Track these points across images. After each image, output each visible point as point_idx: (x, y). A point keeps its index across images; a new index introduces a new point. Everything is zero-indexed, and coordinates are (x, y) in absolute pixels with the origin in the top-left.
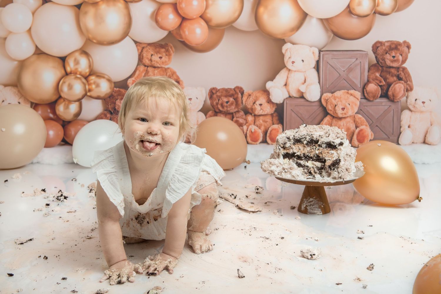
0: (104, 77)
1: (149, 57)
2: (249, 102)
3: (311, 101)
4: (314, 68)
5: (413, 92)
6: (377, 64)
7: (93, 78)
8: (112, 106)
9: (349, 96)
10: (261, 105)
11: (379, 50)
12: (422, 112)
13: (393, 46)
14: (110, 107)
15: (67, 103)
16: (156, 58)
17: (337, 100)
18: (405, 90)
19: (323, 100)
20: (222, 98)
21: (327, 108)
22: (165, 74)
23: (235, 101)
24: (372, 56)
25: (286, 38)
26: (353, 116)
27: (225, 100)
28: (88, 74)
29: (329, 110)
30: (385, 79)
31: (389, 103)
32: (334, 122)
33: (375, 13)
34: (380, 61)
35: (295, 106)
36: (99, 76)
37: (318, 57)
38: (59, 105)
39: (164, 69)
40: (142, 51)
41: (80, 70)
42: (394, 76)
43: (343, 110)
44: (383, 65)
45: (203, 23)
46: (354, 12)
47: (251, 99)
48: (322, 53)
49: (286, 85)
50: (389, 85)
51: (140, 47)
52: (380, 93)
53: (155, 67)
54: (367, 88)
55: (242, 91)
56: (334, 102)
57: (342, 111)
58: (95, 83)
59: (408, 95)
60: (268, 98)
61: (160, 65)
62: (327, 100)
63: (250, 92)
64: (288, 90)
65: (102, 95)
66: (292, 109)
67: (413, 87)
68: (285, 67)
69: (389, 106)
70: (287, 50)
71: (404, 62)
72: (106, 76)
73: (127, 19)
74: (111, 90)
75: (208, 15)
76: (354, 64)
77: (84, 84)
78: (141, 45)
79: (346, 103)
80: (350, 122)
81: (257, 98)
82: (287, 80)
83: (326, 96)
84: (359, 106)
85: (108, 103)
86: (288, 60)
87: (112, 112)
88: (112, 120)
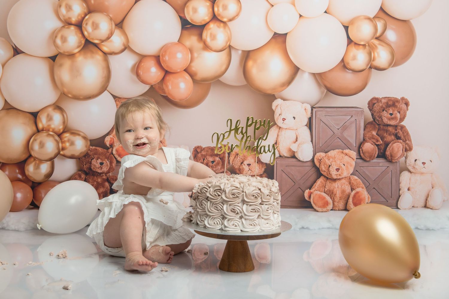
0: (79, 135)
2: (236, 162)
3: (303, 161)
4: (306, 125)
5: (412, 152)
6: (374, 122)
7: (67, 135)
8: (87, 166)
9: (343, 155)
10: (249, 165)
11: (375, 107)
12: (422, 174)
13: (390, 103)
14: (85, 167)
15: (37, 162)
17: (331, 160)
18: (404, 150)
19: (315, 160)
20: (208, 157)
21: (320, 169)
23: (221, 161)
24: (368, 113)
25: (276, 95)
26: (349, 178)
27: (211, 159)
28: (61, 131)
29: (322, 171)
30: (382, 138)
31: (387, 164)
32: (328, 184)
33: (371, 68)
34: (376, 118)
35: (286, 166)
36: (74, 133)
37: (311, 114)
38: (28, 165)
41: (53, 126)
42: (392, 135)
43: (338, 171)
44: (380, 123)
45: (188, 77)
46: (348, 67)
47: (239, 159)
48: (314, 110)
49: (276, 144)
50: (387, 144)
51: (119, 102)
52: (377, 153)
54: (363, 148)
56: (328, 162)
58: (69, 141)
59: (407, 155)
62: (321, 160)
63: (238, 151)
64: (278, 149)
65: (77, 154)
66: (282, 169)
67: (412, 147)
68: (275, 124)
69: (387, 167)
70: (277, 106)
71: (402, 119)
72: (81, 133)
73: (105, 72)
74: (87, 148)
75: (193, 69)
76: (349, 121)
77: (58, 142)
78: (120, 99)
79: (341, 163)
80: (345, 184)
81: (245, 158)
82: (277, 138)
83: (319, 156)
84: (354, 167)
85: (83, 162)
86: (278, 117)
87: (87, 172)
88: (87, 181)
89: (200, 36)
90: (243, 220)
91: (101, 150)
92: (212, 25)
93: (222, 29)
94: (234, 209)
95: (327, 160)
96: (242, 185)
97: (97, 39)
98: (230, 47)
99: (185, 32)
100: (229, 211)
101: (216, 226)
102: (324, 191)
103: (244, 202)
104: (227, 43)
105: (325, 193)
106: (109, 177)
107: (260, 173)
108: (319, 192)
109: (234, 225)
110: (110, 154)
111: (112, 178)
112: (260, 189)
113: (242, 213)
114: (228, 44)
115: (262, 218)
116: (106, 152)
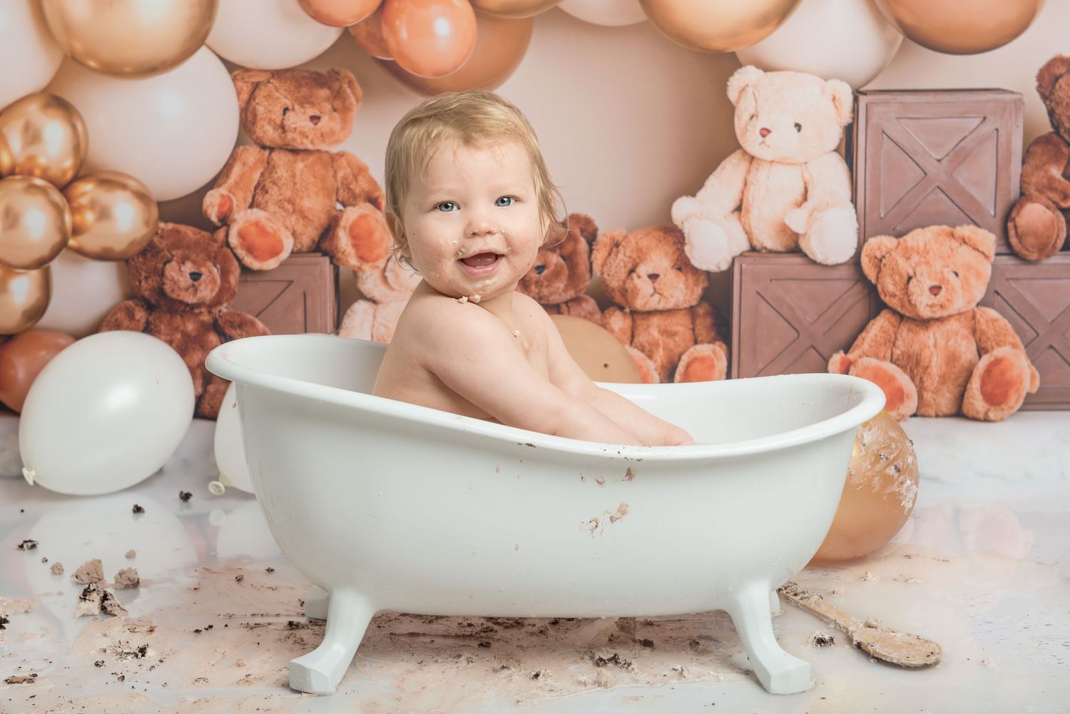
0: (124, 187)
1: (277, 116)
2: (613, 269)
3: (824, 263)
4: (837, 150)
6: (1055, 137)
7: (86, 189)
8: (153, 282)
9: (955, 244)
10: (653, 277)
11: (1060, 87)
14: (146, 287)
15: (1, 272)
16: (299, 120)
17: (915, 258)
19: (865, 261)
21: (879, 287)
22: (332, 173)
23: (567, 264)
24: (1038, 109)
25: (741, 51)
26: (970, 314)
28: (70, 175)
32: (904, 334)
34: (1063, 124)
35: (771, 280)
36: (110, 181)
37: (851, 115)
39: (325, 157)
40: (252, 97)
41: (42, 161)
43: (936, 295)
45: (459, 0)
47: (622, 260)
48: (863, 100)
49: (739, 209)
51: (245, 82)
52: (1064, 235)
53: (295, 151)
54: (1017, 219)
55: (590, 229)
56: (905, 267)
57: (933, 297)
58: (92, 205)
60: (679, 253)
61: (312, 143)
62: (881, 260)
63: (618, 233)
64: (747, 227)
65: (119, 246)
66: (758, 290)
68: (739, 147)
70: (743, 90)
72: (131, 183)
74: (149, 229)
76: (974, 135)
77: (59, 211)
78: (247, 74)
79: (946, 270)
80: (957, 334)
81: (640, 254)
82: (743, 192)
83: (876, 247)
84: (988, 280)
85: (137, 271)
86: (747, 124)
87: (153, 301)
88: (151, 329)
91: (194, 234)
95: (901, 262)
102: (892, 356)
105: (895, 363)
106: (220, 317)
107: (690, 301)
108: (873, 362)
110: (222, 247)
111: (230, 322)
116: (207, 241)
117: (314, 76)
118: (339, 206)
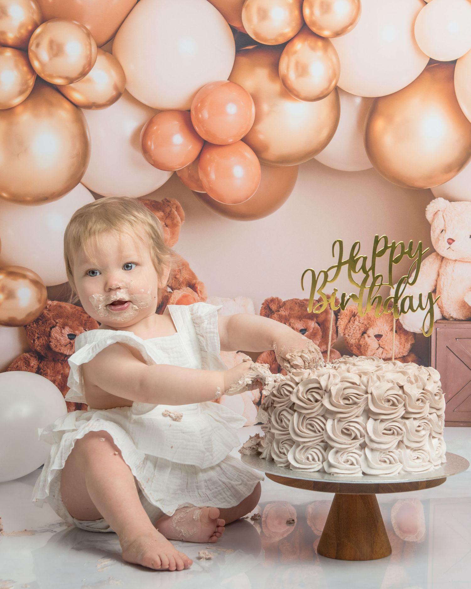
0: (24, 277)
8: (42, 341)
10: (378, 337)
14: (38, 344)
20: (292, 321)
23: (321, 328)
25: (435, 189)
27: (299, 325)
35: (456, 339)
36: (14, 273)
45: (249, 154)
47: (357, 325)
49: (434, 291)
58: (3, 289)
63: (355, 307)
64: (440, 303)
65: (20, 316)
66: (448, 345)
70: (436, 213)
72: (29, 274)
73: (78, 145)
74: (41, 305)
75: (261, 137)
81: (370, 321)
82: (437, 281)
85: (32, 333)
86: (439, 235)
87: (42, 353)
88: (41, 372)
89: (275, 67)
90: (366, 450)
91: (71, 308)
92: (299, 46)
93: (319, 53)
94: (348, 430)
96: (364, 379)
97: (60, 77)
98: (337, 90)
99: (243, 60)
100: (339, 433)
101: (311, 465)
103: (368, 413)
104: (331, 82)
107: (402, 353)
109: (348, 461)
112: (401, 387)
113: (364, 436)
114: (333, 83)
115: (407, 447)
116: (80, 313)
117: (153, 203)
118: (169, 290)
